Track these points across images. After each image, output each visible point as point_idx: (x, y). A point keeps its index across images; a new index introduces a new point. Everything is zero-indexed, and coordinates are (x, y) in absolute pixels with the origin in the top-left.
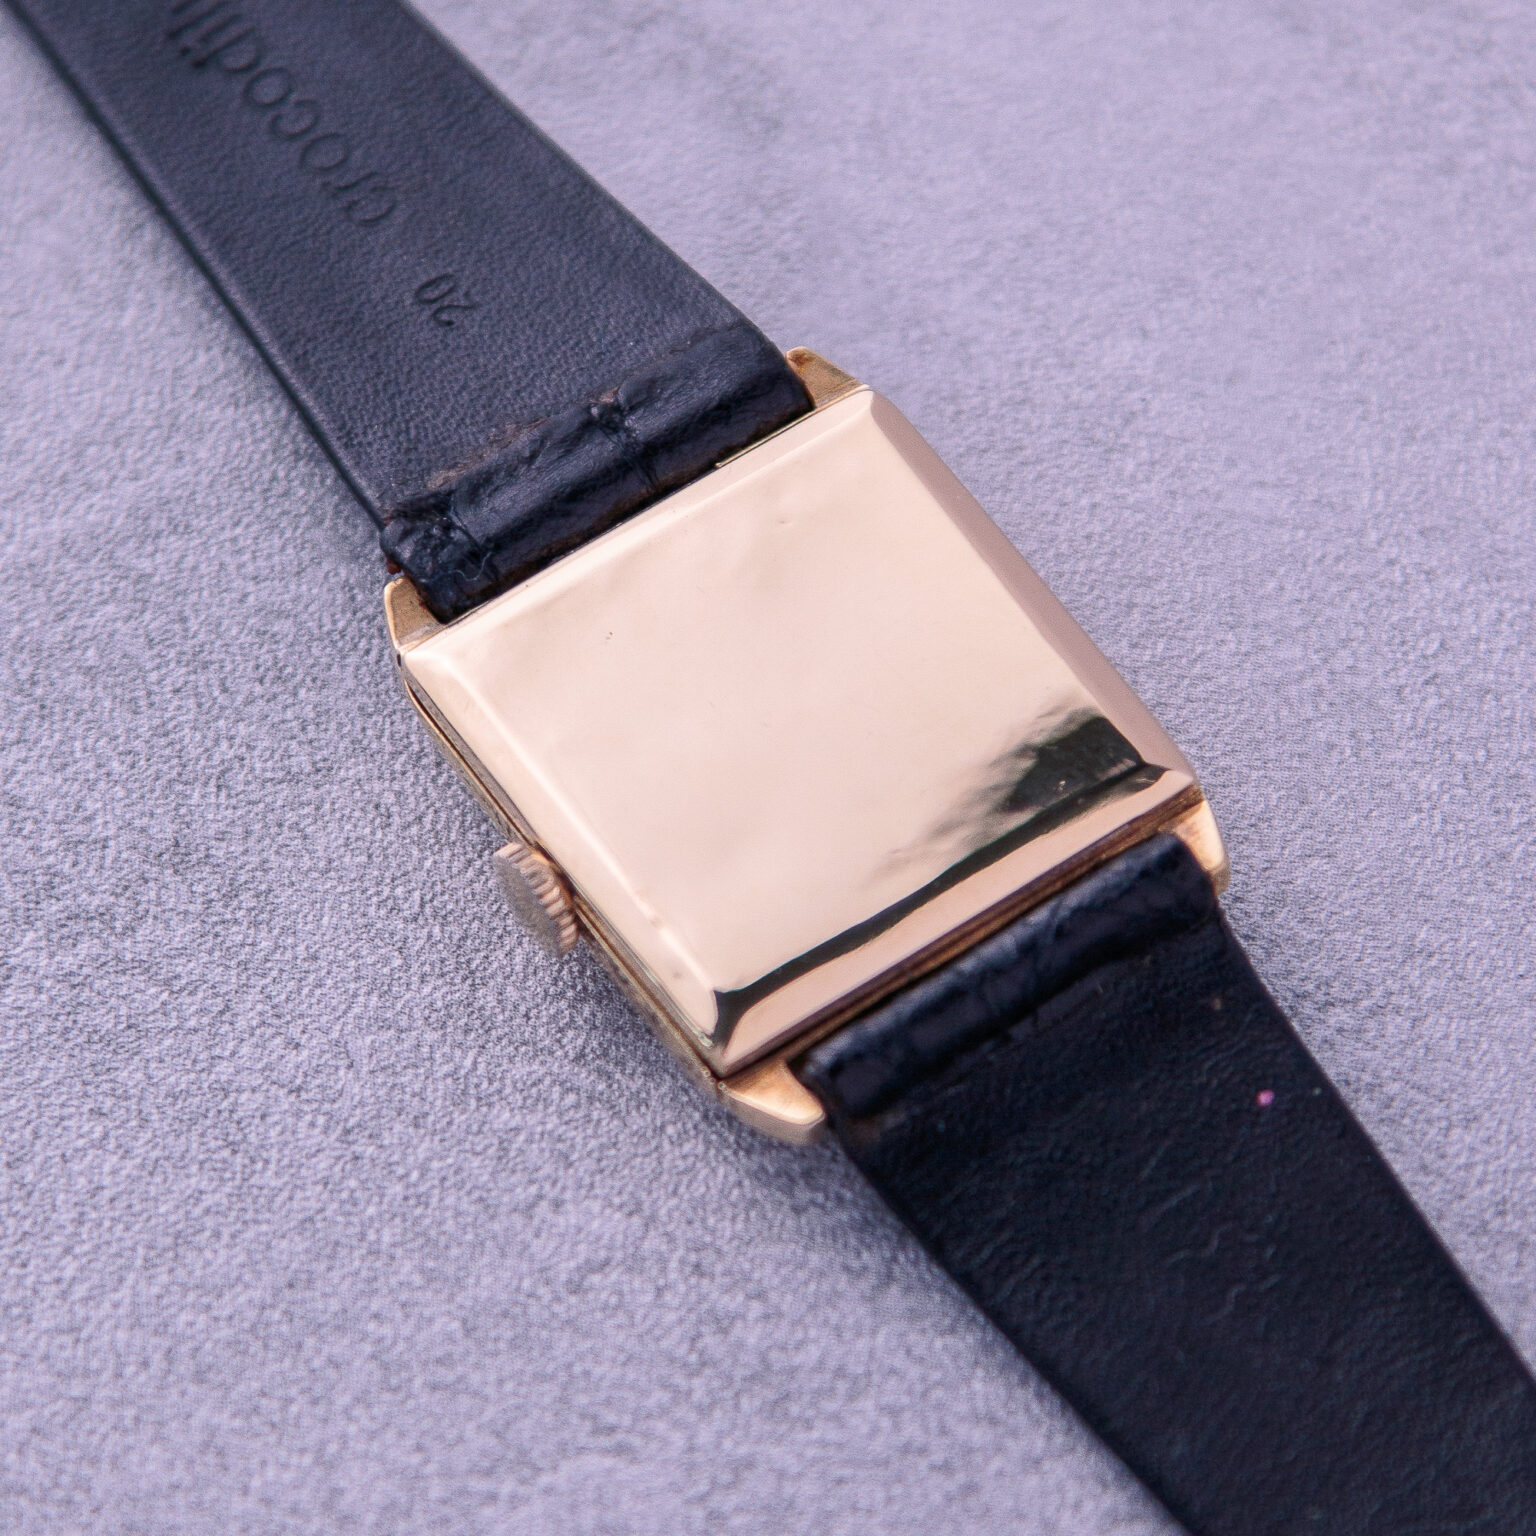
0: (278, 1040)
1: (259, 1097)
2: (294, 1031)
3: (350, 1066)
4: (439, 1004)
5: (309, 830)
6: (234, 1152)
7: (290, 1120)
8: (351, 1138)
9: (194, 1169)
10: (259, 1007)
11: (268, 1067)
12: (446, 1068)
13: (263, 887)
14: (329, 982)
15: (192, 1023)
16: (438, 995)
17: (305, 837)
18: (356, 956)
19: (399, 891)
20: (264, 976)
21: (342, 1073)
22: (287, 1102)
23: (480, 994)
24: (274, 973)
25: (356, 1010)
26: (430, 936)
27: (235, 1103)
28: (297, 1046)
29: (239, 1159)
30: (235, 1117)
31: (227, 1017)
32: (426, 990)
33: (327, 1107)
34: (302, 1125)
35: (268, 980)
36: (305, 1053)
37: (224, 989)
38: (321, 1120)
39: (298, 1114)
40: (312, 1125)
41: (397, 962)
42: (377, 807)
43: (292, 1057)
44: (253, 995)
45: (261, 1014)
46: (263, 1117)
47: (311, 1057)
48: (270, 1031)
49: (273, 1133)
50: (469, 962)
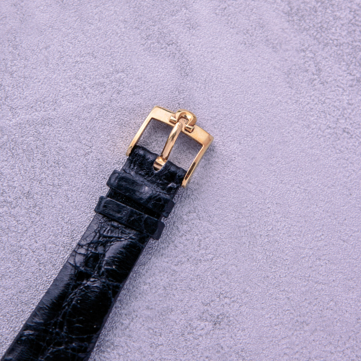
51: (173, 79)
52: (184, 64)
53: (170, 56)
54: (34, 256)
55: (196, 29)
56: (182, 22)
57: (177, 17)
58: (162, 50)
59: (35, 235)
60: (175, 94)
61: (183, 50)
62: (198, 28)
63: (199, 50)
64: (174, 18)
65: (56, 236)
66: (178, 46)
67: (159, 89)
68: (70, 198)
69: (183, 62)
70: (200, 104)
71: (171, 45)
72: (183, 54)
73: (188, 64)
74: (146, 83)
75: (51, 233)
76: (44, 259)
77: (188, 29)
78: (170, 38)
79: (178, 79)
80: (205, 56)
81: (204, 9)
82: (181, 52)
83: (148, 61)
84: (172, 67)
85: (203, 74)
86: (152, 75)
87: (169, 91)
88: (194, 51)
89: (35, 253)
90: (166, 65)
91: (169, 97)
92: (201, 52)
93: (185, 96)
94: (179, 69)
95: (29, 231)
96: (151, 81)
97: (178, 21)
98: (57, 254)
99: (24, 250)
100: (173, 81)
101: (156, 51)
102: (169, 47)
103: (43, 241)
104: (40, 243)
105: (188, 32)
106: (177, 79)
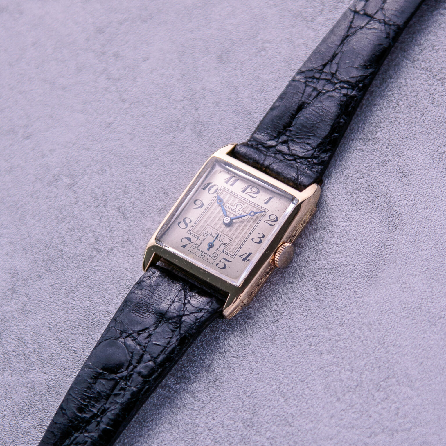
0: (211, 417)
1: (202, 429)
2: (215, 416)
3: (222, 427)
4: (245, 418)
5: (236, 370)
6: (192, 440)
7: (206, 436)
8: (216, 444)
9: (183, 442)
10: (210, 408)
11: (207, 423)
12: (241, 433)
13: (222, 381)
14: (226, 406)
15: (195, 409)
16: (246, 415)
17: (235, 372)
18: (233, 402)
19: (248, 390)
20: (214, 401)
21: (220, 428)
22: (207, 432)
23: (254, 418)
24: (216, 401)
25: (229, 415)
26: (250, 402)
27: (197, 429)
28: (214, 419)
29: (193, 443)
30: (196, 432)
31: (203, 409)
32: (244, 414)
33: (214, 435)
34: (208, 438)
35: (214, 403)
36: (215, 422)
37: (205, 402)
38: (212, 438)
39: (208, 435)
40: (210, 438)
41: (241, 406)
42: (251, 368)
43: (212, 422)
44: (210, 405)
45: (210, 410)
46: (201, 434)
47: (216, 423)
48: (210, 414)
49: (202, 438)
50: (255, 410)
51: (379, 233)
52: (392, 216)
53: (377, 209)
54: (210, 434)
55: (409, 178)
56: (394, 172)
57: (388, 167)
58: (369, 204)
59: (213, 412)
60: (380, 250)
61: (393, 202)
62: (412, 176)
63: (411, 200)
64: (385, 167)
65: (235, 411)
66: (387, 198)
67: (362, 246)
68: (255, 370)
69: (392, 215)
70: (409, 258)
71: (379, 198)
72: (393, 206)
73: (397, 216)
74: (348, 240)
75: (230, 409)
76: (221, 436)
77: (400, 179)
78: (379, 190)
79: (385, 233)
80: (418, 206)
81: (419, 155)
82: (391, 204)
83: (353, 217)
84: (379, 221)
85: (414, 226)
86: (355, 232)
87: (374, 247)
88: (405, 202)
89: (211, 431)
90: (372, 220)
91: (374, 254)
92: (413, 202)
93: (392, 251)
94: (387, 223)
95: (207, 407)
96: (354, 237)
97: (389, 171)
98: (235, 431)
99: (199, 428)
100: (379, 236)
101: (362, 205)
102: (377, 200)
103: (221, 418)
104: (218, 420)
105: (400, 181)
106: (383, 233)
